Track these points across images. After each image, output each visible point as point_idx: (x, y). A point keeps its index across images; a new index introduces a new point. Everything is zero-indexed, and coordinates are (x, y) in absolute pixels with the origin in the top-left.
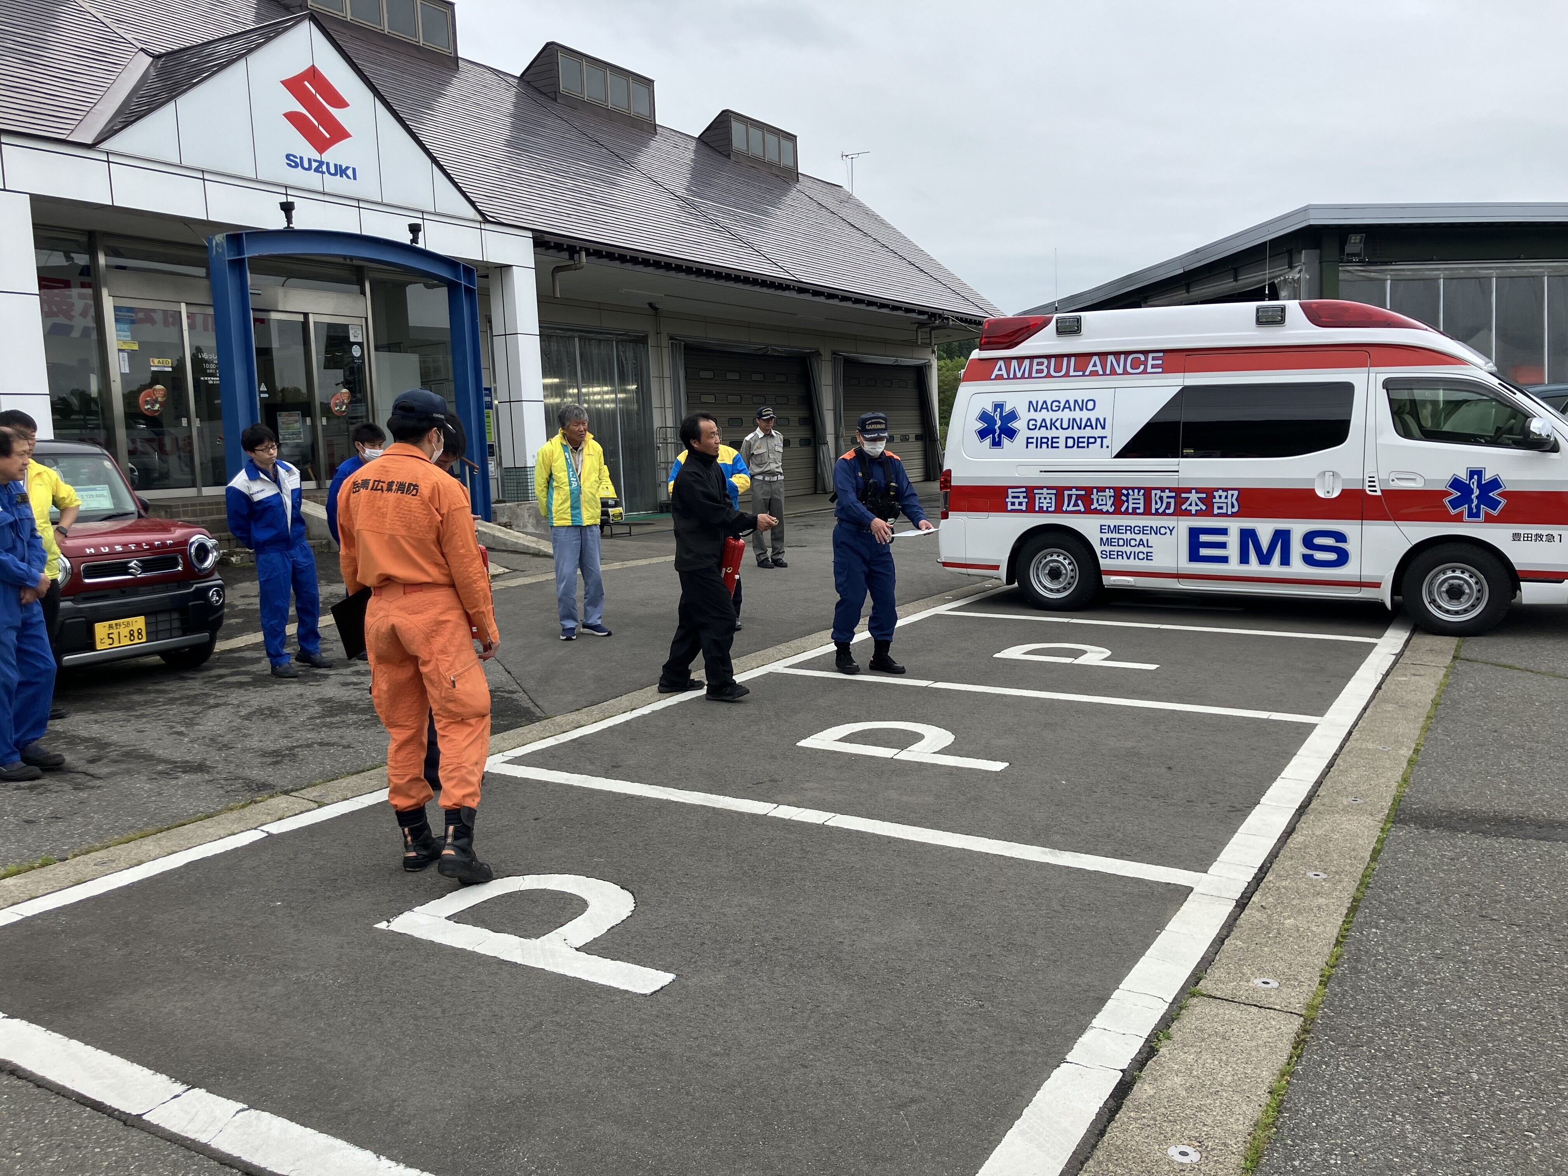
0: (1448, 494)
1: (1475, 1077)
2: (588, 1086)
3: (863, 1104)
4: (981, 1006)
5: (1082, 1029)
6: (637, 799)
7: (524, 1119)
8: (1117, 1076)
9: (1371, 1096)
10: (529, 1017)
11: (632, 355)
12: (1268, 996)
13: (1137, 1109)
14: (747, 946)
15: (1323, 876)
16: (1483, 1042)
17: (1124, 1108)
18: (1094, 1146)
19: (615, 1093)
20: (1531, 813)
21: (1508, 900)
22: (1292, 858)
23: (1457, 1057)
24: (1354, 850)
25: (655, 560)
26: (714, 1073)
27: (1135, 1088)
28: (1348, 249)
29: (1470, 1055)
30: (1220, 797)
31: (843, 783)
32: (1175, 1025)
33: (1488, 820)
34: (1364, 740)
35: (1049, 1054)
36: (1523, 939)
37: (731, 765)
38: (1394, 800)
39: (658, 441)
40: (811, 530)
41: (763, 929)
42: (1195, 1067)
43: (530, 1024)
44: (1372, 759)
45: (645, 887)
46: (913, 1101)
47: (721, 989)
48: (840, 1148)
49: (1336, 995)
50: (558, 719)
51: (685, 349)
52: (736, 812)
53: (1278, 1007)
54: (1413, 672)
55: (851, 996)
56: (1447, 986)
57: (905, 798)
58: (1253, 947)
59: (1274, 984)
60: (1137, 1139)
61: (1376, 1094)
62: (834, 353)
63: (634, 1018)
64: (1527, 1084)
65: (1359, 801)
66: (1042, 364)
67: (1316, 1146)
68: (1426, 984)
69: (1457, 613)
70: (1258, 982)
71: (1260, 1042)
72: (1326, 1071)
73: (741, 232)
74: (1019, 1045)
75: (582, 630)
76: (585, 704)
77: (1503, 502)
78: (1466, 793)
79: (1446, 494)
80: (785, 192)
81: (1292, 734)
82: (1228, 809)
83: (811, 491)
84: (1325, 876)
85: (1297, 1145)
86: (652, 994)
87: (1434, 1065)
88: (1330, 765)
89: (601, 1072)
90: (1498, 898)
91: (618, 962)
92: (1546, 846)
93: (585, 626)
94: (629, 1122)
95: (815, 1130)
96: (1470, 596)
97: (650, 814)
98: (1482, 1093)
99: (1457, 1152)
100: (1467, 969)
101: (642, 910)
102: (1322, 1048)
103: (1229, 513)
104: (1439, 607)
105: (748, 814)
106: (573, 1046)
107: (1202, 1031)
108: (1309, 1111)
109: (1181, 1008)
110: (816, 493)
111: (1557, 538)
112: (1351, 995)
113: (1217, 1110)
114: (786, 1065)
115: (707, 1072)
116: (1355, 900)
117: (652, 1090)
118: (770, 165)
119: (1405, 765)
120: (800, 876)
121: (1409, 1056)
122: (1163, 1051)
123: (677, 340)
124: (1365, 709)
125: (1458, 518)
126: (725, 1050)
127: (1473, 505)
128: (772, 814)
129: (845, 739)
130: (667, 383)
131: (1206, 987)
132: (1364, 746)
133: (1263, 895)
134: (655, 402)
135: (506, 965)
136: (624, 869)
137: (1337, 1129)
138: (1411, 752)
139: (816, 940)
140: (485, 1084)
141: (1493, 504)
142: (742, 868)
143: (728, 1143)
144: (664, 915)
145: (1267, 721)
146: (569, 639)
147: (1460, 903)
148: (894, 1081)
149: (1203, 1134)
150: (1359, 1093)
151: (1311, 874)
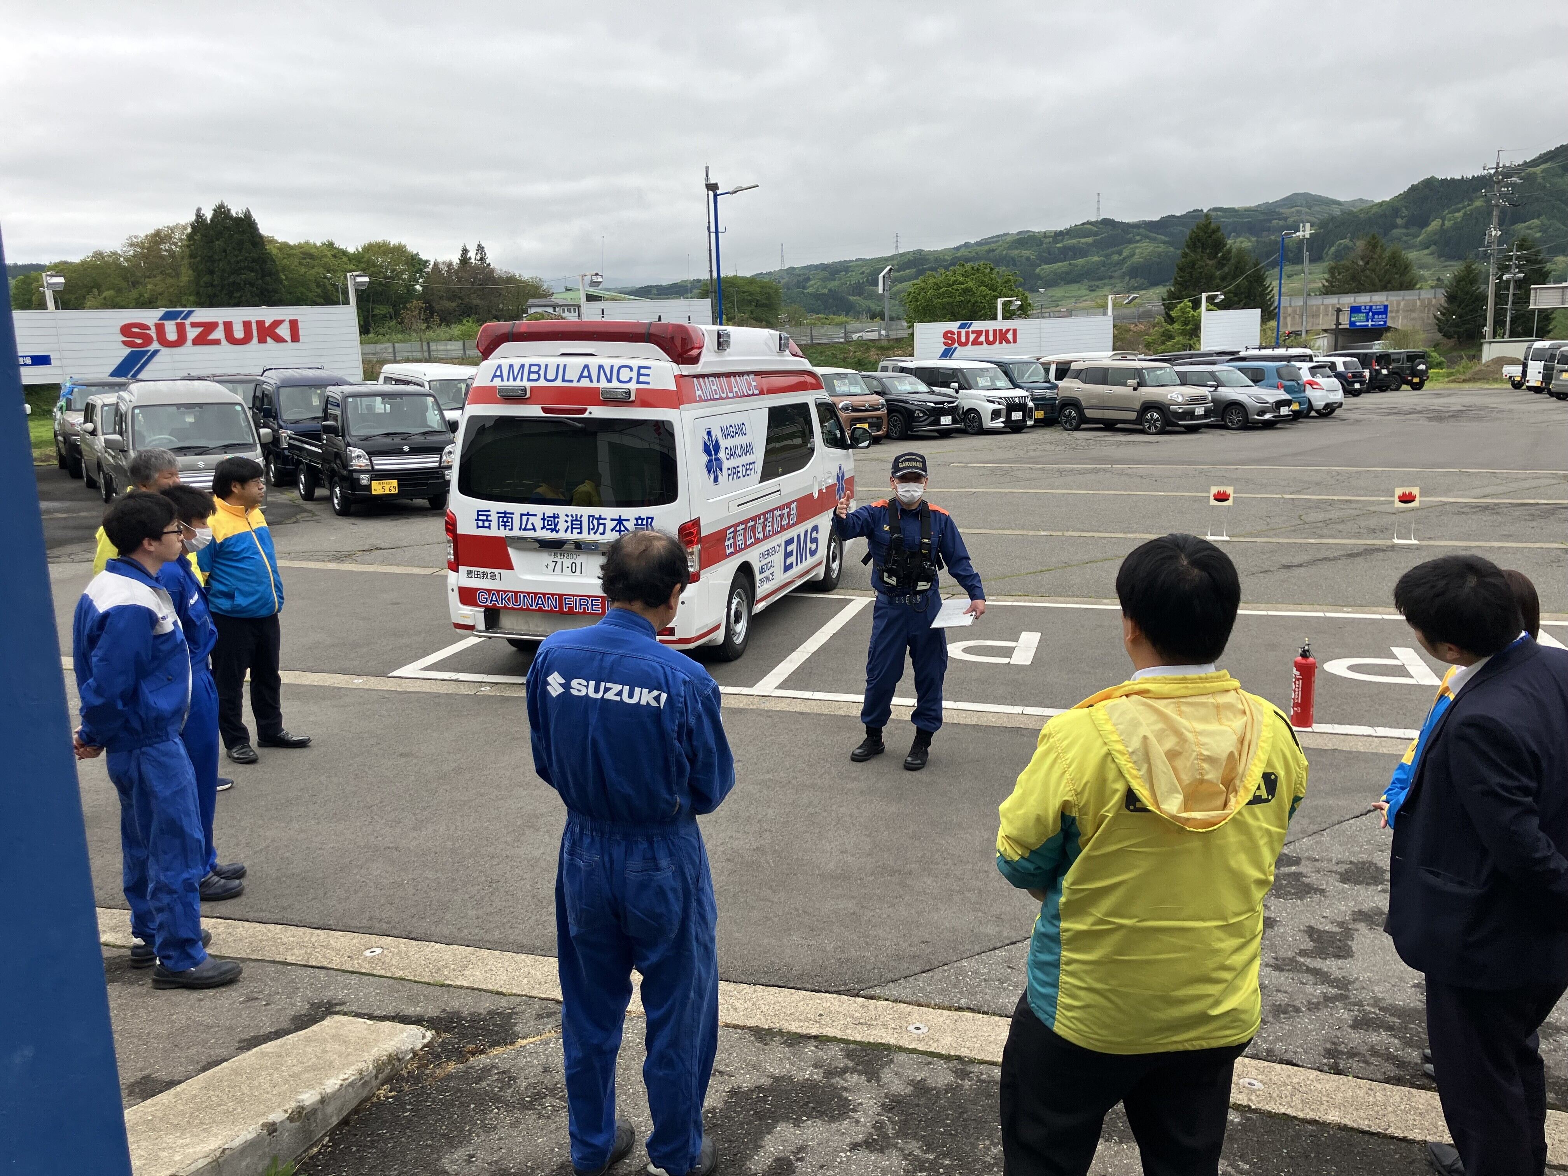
0: (836, 485)
66: (714, 383)
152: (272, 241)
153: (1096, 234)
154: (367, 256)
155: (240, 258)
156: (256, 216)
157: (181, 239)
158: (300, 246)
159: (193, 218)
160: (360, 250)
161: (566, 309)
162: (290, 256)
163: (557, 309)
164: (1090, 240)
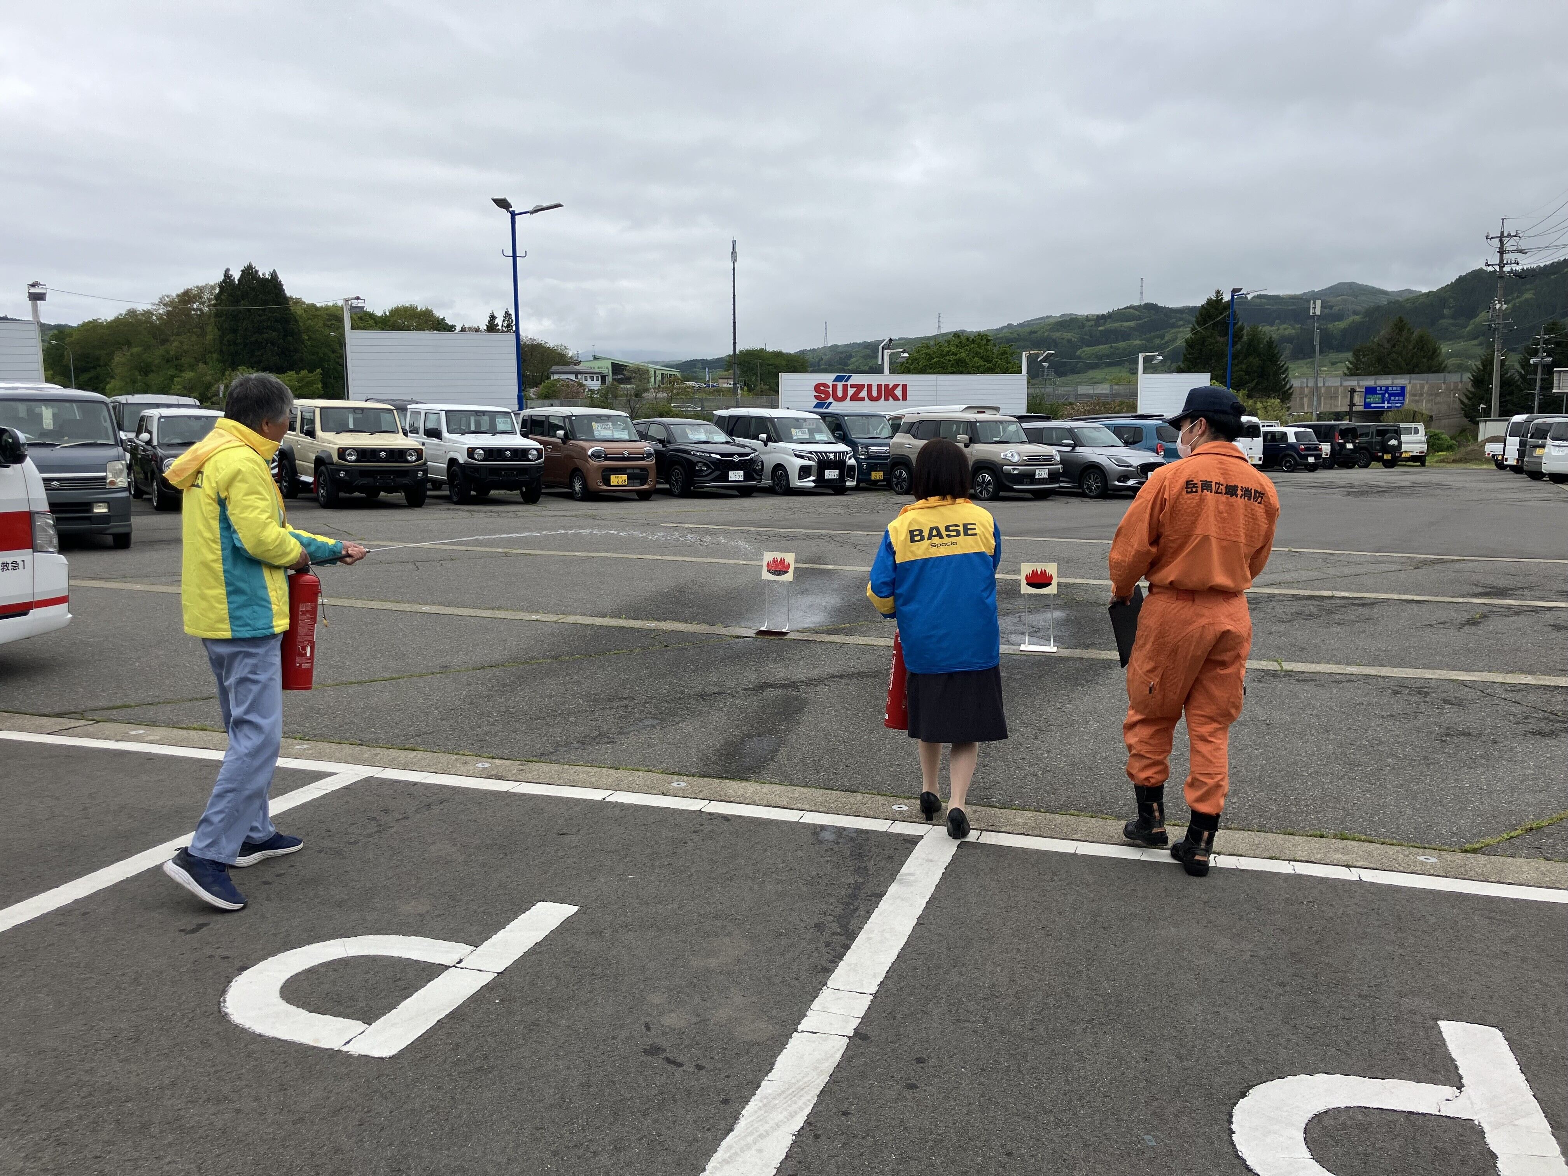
111: (21, 564)
152: (298, 302)
153: (1139, 318)
154: (392, 320)
155: (263, 317)
156: (282, 277)
157: (210, 300)
158: (327, 308)
159: (222, 278)
160: (388, 313)
161: (588, 376)
162: (315, 316)
163: (579, 377)
164: (1132, 324)
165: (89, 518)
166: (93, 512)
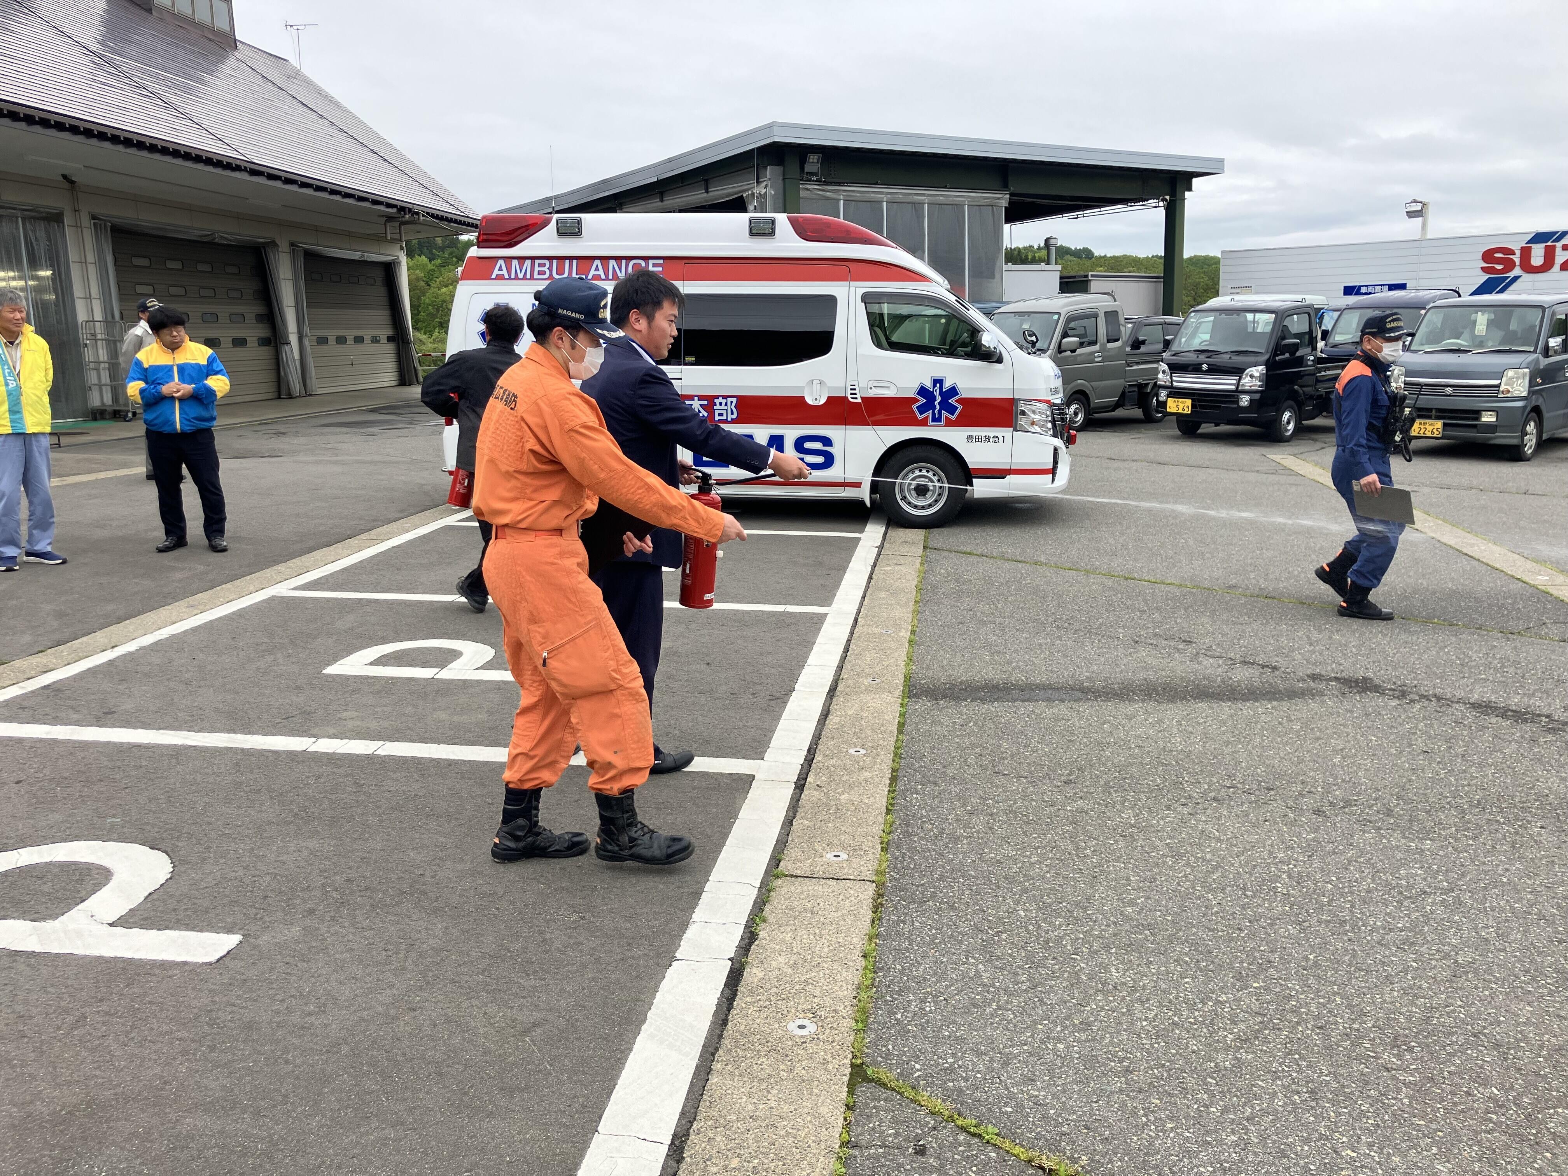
0: (916, 400)
1: (1023, 914)
2: (162, 1077)
3: (485, 1038)
4: (582, 918)
5: (684, 926)
6: (145, 747)
7: (90, 1129)
8: (726, 966)
9: (945, 945)
10: (67, 1011)
11: (44, 235)
12: (842, 868)
13: (752, 993)
14: (317, 893)
15: (863, 752)
16: (1021, 882)
17: (739, 995)
18: (720, 1036)
19: (198, 1079)
20: (1013, 679)
21: (1012, 756)
22: (833, 738)
23: (1004, 899)
24: (883, 725)
25: (102, 475)
26: (312, 1035)
27: (745, 973)
28: (808, 168)
29: (1014, 895)
30: (759, 687)
31: (385, 709)
32: (767, 908)
33: (982, 688)
34: (869, 625)
35: (658, 955)
36: (1031, 789)
37: (252, 700)
38: (905, 677)
39: (84, 336)
40: (283, 439)
41: (332, 872)
42: (794, 945)
43: (70, 1019)
44: (879, 642)
45: (180, 844)
46: (535, 1025)
47: (299, 943)
48: (472, 1087)
49: (897, 858)
50: (17, 663)
51: (112, 230)
52: (270, 751)
53: (852, 877)
54: (895, 562)
55: (446, 928)
56: (982, 838)
57: (456, 719)
58: (819, 824)
59: (844, 856)
60: (758, 1021)
61: (949, 942)
62: (292, 244)
63: (200, 990)
64: (1063, 914)
65: (878, 681)
66: (544, 265)
67: (912, 997)
68: (966, 838)
69: (923, 508)
70: (830, 856)
71: (845, 912)
72: (906, 929)
73: (174, 99)
74: (628, 950)
75: (25, 558)
76: (49, 644)
77: (960, 407)
78: (960, 666)
79: (915, 400)
80: (222, 58)
81: (808, 625)
82: (768, 697)
83: (276, 395)
84: (864, 752)
85: (896, 1000)
86: (218, 960)
87: (988, 908)
88: (846, 650)
89: (174, 1058)
90: (1004, 755)
91: (167, 932)
92: (1030, 706)
93: (29, 554)
94: (223, 1108)
95: (440, 1074)
96: (934, 492)
97: (165, 763)
98: (1031, 927)
99: (1023, 982)
100: (994, 820)
101: (183, 869)
102: (896, 908)
103: (729, 419)
104: (909, 503)
105: (284, 752)
106: (132, 1035)
107: (792, 909)
108: (899, 967)
109: (769, 891)
110: (279, 398)
111: (1001, 439)
112: (910, 857)
113: (822, 981)
114: (392, 1012)
115: (304, 1035)
116: (893, 770)
117: (243, 1067)
118: (201, 26)
119: (907, 645)
120: (359, 811)
121: (968, 904)
122: (762, 934)
123: (100, 219)
124: (864, 597)
125: (924, 423)
126: (320, 1007)
127: (936, 411)
128: (313, 749)
129: (377, 662)
130: (92, 271)
131: (786, 868)
132: (870, 631)
133: (816, 775)
134: (78, 290)
135: (21, 956)
136: (149, 828)
137: (925, 979)
138: (909, 633)
139: (394, 877)
140: (28, 1098)
141: (952, 410)
142: (291, 810)
143: (347, 1107)
144: (211, 873)
145: (784, 613)
146: (10, 570)
147: (976, 763)
148: (512, 1008)
149: (815, 1005)
150: (935, 943)
151: (852, 751)
165: (1475, 426)
166: (1480, 421)
